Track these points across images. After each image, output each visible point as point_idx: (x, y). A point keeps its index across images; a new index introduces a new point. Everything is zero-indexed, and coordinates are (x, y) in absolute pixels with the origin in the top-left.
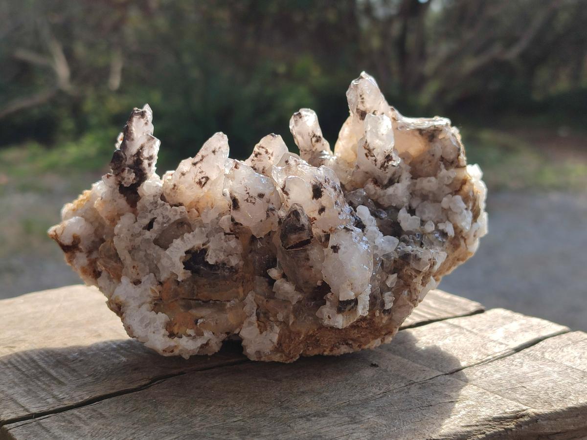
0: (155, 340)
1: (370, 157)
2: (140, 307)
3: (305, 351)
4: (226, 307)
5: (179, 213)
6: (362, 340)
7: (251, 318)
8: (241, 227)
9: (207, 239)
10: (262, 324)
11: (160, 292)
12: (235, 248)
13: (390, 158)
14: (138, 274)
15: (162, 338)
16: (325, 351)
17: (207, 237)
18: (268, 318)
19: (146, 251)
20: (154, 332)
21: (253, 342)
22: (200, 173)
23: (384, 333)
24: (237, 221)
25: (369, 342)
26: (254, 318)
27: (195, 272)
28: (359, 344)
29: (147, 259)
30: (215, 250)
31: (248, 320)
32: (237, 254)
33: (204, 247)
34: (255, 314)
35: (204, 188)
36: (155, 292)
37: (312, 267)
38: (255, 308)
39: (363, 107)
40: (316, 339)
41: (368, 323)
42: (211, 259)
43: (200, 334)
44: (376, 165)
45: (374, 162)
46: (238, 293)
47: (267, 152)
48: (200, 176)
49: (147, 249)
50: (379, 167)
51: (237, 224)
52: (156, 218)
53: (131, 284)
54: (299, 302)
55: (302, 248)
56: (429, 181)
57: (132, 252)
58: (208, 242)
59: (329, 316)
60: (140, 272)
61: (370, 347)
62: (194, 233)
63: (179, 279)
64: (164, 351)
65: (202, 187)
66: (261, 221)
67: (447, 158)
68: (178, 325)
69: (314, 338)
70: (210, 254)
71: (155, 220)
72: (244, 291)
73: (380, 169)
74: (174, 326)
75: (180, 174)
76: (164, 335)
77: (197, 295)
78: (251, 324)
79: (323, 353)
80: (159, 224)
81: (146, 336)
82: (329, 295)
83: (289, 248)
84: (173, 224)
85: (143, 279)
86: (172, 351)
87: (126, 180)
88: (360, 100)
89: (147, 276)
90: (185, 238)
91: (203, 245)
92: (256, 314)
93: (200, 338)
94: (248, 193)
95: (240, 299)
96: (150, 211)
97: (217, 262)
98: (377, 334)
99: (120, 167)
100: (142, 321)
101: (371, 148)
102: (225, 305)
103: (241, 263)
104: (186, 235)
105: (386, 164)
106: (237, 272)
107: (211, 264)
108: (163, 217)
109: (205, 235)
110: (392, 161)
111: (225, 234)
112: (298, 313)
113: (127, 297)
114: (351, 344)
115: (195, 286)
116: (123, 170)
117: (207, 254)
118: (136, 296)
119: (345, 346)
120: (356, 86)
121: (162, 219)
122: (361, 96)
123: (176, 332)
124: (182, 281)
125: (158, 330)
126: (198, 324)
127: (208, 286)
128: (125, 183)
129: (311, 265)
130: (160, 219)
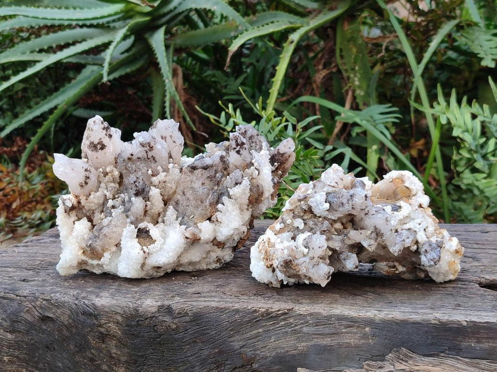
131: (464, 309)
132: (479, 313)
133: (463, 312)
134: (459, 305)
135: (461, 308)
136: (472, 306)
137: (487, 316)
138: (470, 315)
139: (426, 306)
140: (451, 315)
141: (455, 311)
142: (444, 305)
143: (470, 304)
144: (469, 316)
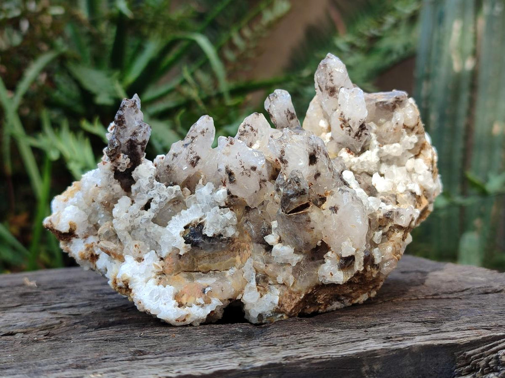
0: (168, 311)
1: (344, 128)
2: (147, 282)
3: (303, 310)
4: (227, 276)
5: (174, 192)
6: (353, 295)
7: (251, 283)
8: (236, 199)
9: (204, 214)
10: (262, 288)
11: (163, 267)
12: (231, 220)
13: (364, 127)
14: (140, 252)
15: (173, 308)
16: (319, 308)
17: (203, 212)
18: (267, 282)
19: (146, 229)
20: (165, 304)
21: (255, 305)
22: (191, 153)
23: (371, 287)
24: (233, 194)
25: (359, 297)
26: (254, 283)
27: (195, 245)
28: (350, 299)
29: (148, 237)
30: (212, 224)
31: (248, 286)
32: (232, 225)
33: (201, 221)
34: (254, 280)
35: (195, 167)
36: (159, 267)
37: (314, 228)
38: (254, 274)
39: (332, 84)
40: (314, 297)
41: (360, 279)
42: (209, 232)
43: (208, 302)
44: (350, 135)
45: (348, 132)
46: (235, 261)
47: (252, 129)
48: (192, 156)
49: (147, 228)
50: (353, 137)
51: (232, 196)
52: (153, 198)
53: (135, 262)
54: (298, 263)
55: (303, 211)
56: (395, 147)
57: (132, 233)
58: (204, 216)
59: (331, 273)
60: (141, 250)
61: (359, 301)
62: (190, 209)
63: (181, 253)
64: (177, 320)
65: (194, 167)
66: (256, 192)
67: (408, 125)
68: (185, 295)
69: (312, 296)
70: (207, 227)
71: (152, 200)
72: (241, 259)
73: (354, 138)
74: (182, 297)
75: (172, 156)
76: (175, 306)
77: (197, 267)
78: (251, 288)
79: (318, 311)
80: (156, 204)
81: (158, 308)
82: (329, 253)
83: (290, 213)
84: (169, 202)
85: (145, 257)
86: (184, 320)
87: (121, 165)
88: (329, 78)
89: (149, 254)
90: (182, 214)
91: (201, 219)
92: (256, 279)
93: (208, 305)
94: (243, 167)
95: (238, 267)
96: (147, 193)
97: (214, 235)
98: (366, 289)
99: (115, 153)
100: (151, 294)
101: (346, 119)
102: (225, 274)
103: (237, 234)
104: (183, 212)
105: (360, 133)
106: (233, 242)
107: (209, 236)
108: (160, 197)
109: (201, 210)
110: (366, 130)
111: (220, 207)
112: (297, 274)
113: (134, 274)
114: (343, 300)
115: (195, 259)
116: (118, 156)
117: (204, 228)
118: (141, 273)
119: (338, 302)
120: (325, 66)
121: (159, 199)
122: (330, 74)
123: (184, 302)
124: (184, 255)
125: (169, 302)
126: (206, 292)
127: (208, 257)
128: (121, 168)
129: (312, 227)
130: (157, 199)
131: (155, 356)
132: (193, 358)
133: (156, 362)
134: (141, 353)
135: (149, 356)
136: (169, 350)
137: (216, 359)
138: (174, 364)
139: (63, 365)
140: (131, 370)
141: (136, 364)
142: (106, 356)
143: (164, 347)
144: (172, 367)
